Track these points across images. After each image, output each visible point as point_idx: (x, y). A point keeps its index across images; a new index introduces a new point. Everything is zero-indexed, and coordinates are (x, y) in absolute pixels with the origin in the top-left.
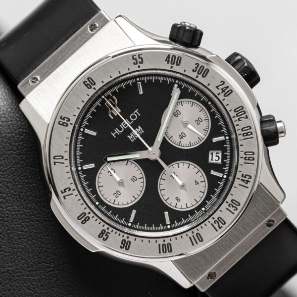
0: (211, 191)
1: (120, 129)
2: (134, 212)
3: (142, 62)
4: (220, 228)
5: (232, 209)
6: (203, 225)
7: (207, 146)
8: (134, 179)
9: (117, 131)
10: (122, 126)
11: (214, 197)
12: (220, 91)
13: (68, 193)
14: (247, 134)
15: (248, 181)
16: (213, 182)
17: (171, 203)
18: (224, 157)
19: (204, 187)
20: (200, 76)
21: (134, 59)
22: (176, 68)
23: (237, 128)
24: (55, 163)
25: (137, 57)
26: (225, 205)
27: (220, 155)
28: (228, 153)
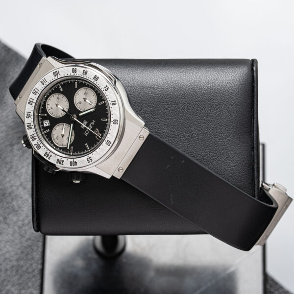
0: (44, 106)
1: (92, 125)
2: (76, 87)
3: (87, 159)
4: (34, 90)
5: (31, 100)
6: (42, 89)
7: (51, 127)
8: (80, 103)
9: (93, 123)
10: (91, 127)
11: (42, 104)
12: (49, 154)
13: (106, 88)
14: (33, 137)
15: (27, 115)
16: (44, 110)
17: (61, 96)
18: (42, 124)
19: (48, 107)
20: (60, 159)
21: (91, 160)
22: (72, 160)
23: (38, 139)
24: (115, 101)
25: (90, 161)
26: (35, 101)
27: (45, 125)
28: (41, 126)
